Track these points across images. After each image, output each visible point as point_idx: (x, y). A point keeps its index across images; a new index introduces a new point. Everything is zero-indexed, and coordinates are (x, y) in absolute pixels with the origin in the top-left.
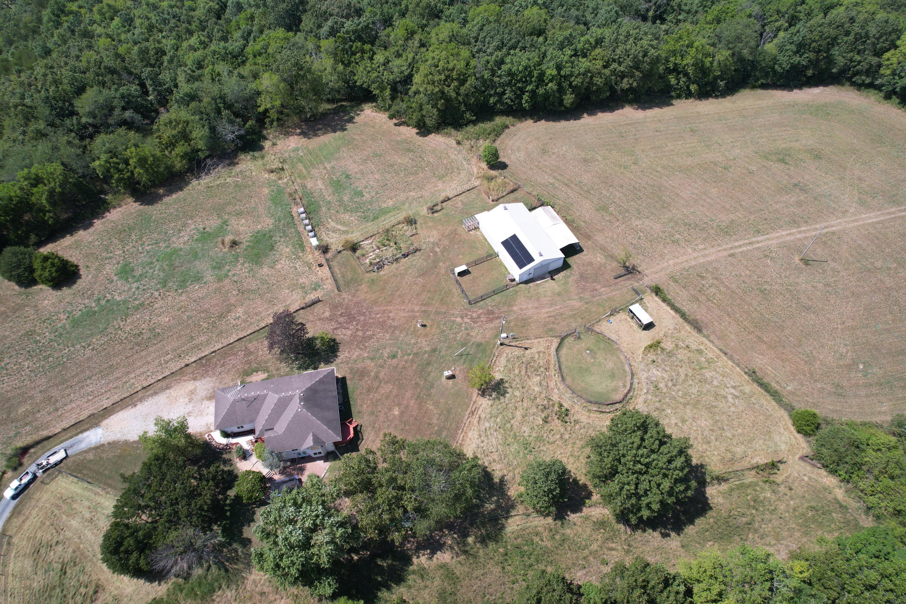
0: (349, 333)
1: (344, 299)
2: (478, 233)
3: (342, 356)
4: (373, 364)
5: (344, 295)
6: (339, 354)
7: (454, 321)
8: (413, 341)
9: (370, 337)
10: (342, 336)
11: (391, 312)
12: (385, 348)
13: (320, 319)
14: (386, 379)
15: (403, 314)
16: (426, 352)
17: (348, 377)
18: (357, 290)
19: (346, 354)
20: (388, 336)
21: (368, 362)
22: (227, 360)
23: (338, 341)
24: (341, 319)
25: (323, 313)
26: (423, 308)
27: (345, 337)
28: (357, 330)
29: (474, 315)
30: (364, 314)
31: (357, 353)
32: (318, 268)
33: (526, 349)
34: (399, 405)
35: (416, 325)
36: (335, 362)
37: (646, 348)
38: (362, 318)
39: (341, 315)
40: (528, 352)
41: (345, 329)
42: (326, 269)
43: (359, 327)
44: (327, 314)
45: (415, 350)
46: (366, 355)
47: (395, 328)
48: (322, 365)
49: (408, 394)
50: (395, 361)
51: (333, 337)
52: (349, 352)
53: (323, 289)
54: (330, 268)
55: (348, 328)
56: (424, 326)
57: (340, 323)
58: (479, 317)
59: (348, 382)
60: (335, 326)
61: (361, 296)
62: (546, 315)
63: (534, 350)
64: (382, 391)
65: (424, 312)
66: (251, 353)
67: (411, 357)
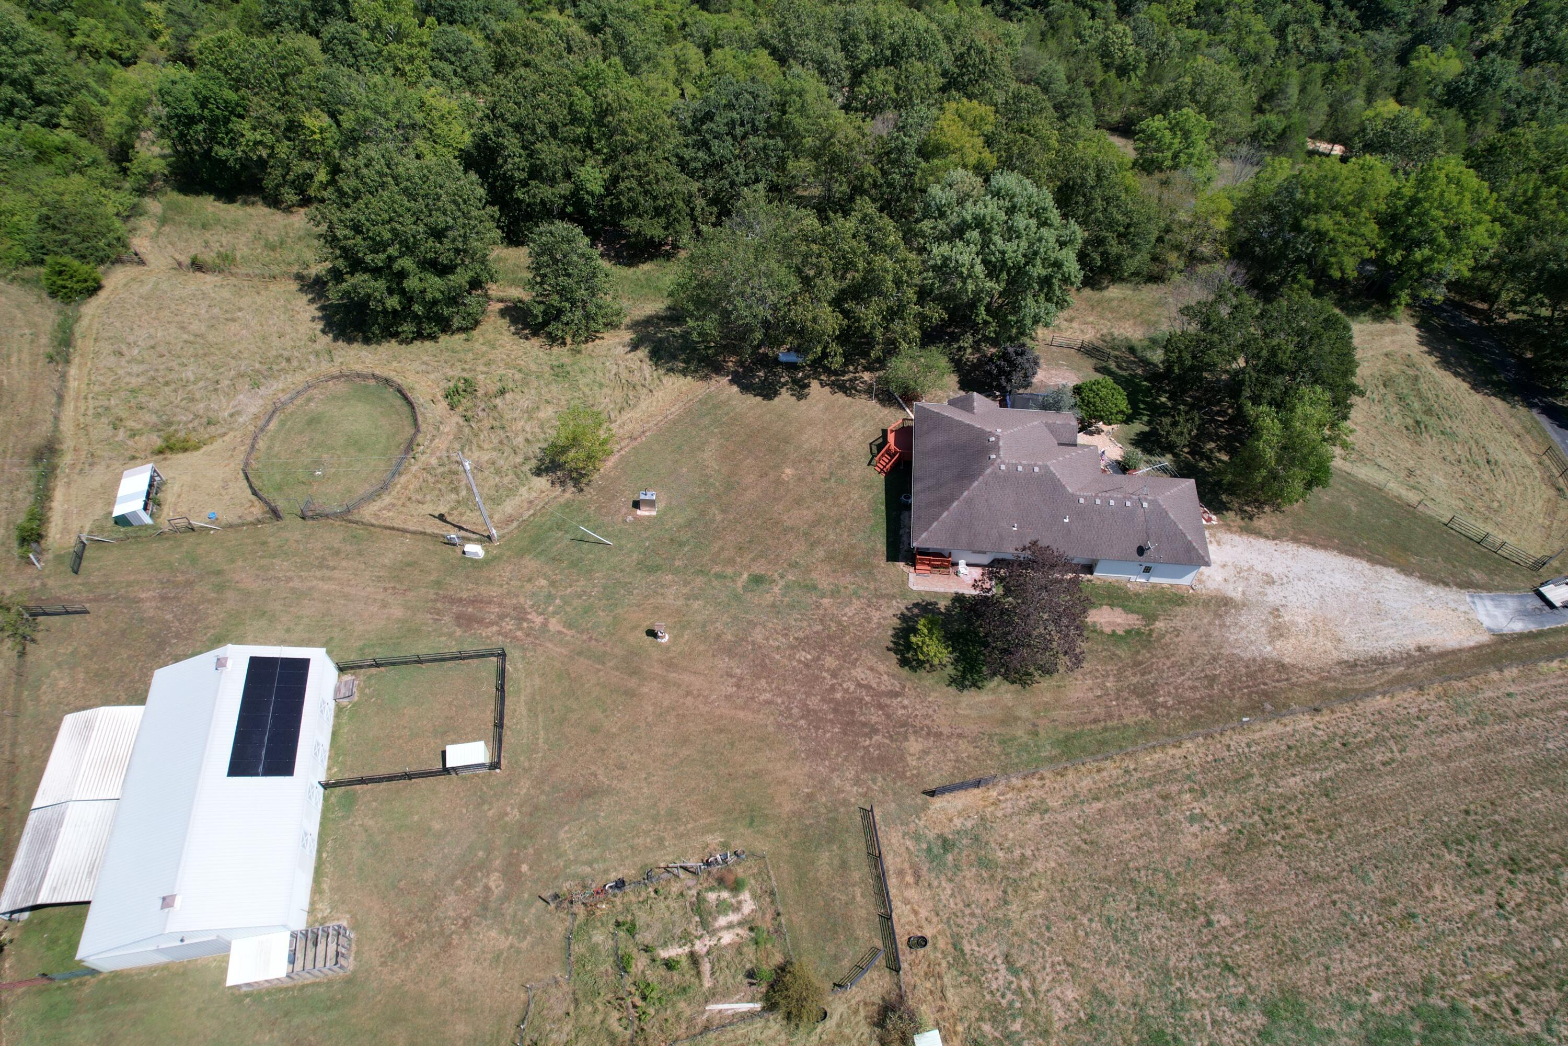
0: (859, 673)
1: (857, 781)
2: (324, 909)
3: (891, 612)
4: (814, 575)
5: (853, 794)
6: (896, 622)
7: (570, 626)
8: (697, 605)
9: (803, 643)
10: (882, 668)
11: (728, 698)
12: (773, 606)
13: (938, 735)
14: (790, 537)
15: (698, 683)
16: (675, 571)
17: (881, 560)
18: (810, 797)
19: (876, 616)
20: (758, 635)
21: (824, 583)
22: (1204, 692)
23: (894, 658)
24: (875, 717)
25: (925, 752)
26: (633, 683)
27: (872, 661)
28: (834, 675)
29: (509, 625)
30: (807, 712)
31: (850, 611)
32: (928, 932)
33: (441, 517)
34: (779, 482)
35: (675, 639)
36: (909, 602)
37: (197, 448)
38: (814, 702)
39: (875, 731)
40: (443, 509)
41: (868, 687)
42: (903, 917)
43: (829, 681)
44: (914, 745)
45: (699, 581)
46: (826, 601)
47: (730, 652)
48: (942, 605)
49: (750, 495)
50: (759, 568)
51: (905, 672)
52: (869, 620)
53: (917, 837)
54: (887, 918)
55: (859, 685)
56: (652, 633)
57: (881, 707)
58: (502, 617)
59: (881, 546)
60: (895, 701)
61: (798, 772)
62: (336, 574)
63: (428, 508)
64: (808, 514)
65: (634, 673)
66: (1136, 691)
67: (717, 569)
